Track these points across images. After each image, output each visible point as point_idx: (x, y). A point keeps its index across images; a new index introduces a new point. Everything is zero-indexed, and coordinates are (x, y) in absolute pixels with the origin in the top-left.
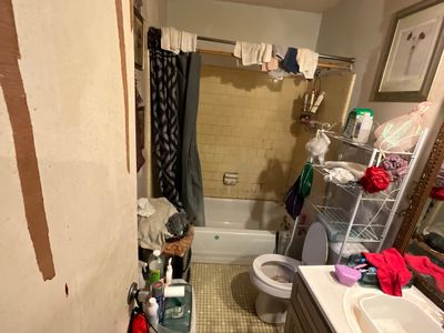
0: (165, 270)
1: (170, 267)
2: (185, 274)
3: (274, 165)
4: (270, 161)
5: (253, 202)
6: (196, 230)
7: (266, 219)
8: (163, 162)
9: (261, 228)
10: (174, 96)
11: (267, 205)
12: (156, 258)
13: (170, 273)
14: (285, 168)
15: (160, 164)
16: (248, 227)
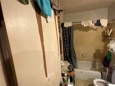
0: (68, 79)
1: (69, 79)
2: (73, 81)
3: (98, 51)
4: (96, 50)
5: (92, 62)
6: (75, 70)
7: (97, 68)
8: (66, 52)
9: (96, 70)
10: (68, 37)
11: (97, 63)
12: (66, 76)
13: (69, 81)
14: (102, 52)
15: (65, 52)
16: (92, 70)
